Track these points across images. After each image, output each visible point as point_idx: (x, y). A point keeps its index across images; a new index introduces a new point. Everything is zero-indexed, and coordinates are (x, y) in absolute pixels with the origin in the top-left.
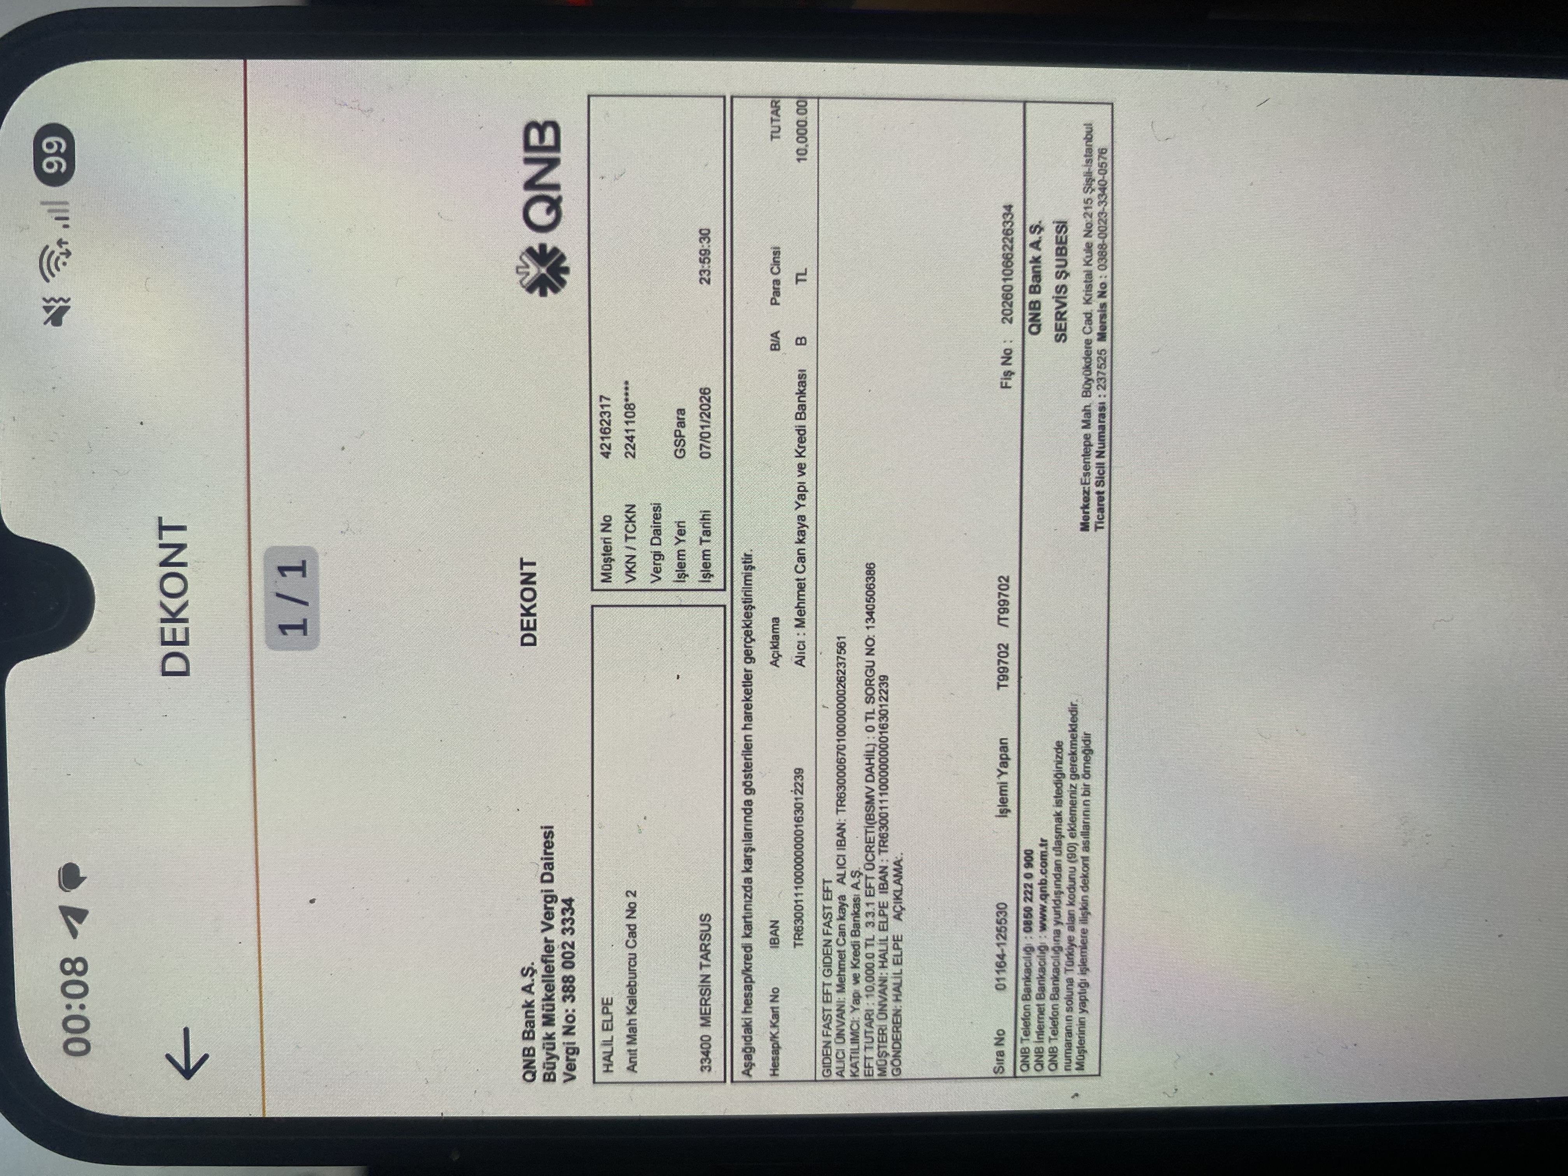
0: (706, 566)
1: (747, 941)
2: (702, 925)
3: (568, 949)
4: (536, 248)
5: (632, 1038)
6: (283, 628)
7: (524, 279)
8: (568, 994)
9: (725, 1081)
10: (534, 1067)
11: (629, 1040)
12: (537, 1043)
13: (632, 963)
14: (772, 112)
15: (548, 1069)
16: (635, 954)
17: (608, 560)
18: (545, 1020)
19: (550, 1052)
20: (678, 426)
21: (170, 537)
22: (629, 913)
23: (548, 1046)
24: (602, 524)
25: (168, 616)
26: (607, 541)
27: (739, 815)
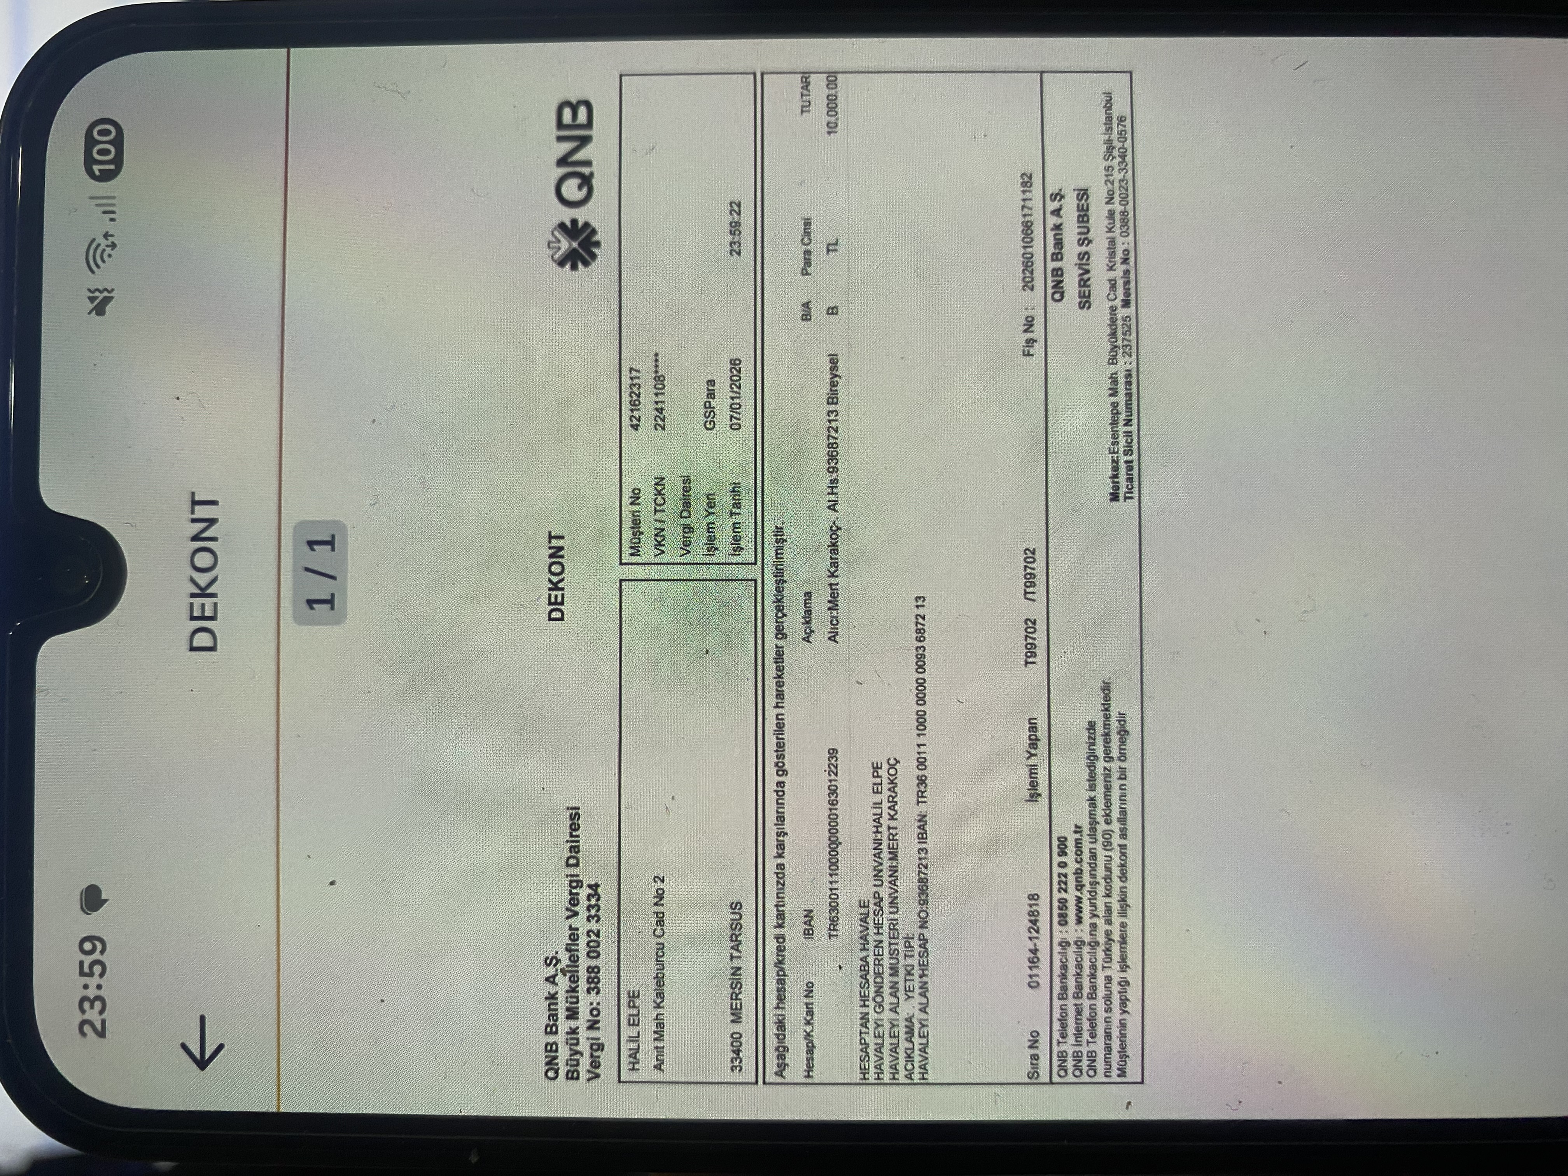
0: (737, 540)
1: (779, 931)
2: (733, 913)
3: (594, 937)
4: (568, 224)
5: (659, 1035)
6: (311, 603)
7: (556, 253)
8: (593, 985)
9: (757, 1082)
10: (557, 1064)
11: (656, 1036)
12: (561, 1038)
13: (660, 954)
14: (802, 88)
15: (571, 1066)
16: (663, 944)
17: (637, 533)
18: (567, 1013)
19: (575, 1048)
20: (708, 398)
21: (202, 512)
22: (656, 900)
23: (572, 1042)
24: (631, 497)
25: (197, 591)
26: (636, 514)
27: (771, 797)
